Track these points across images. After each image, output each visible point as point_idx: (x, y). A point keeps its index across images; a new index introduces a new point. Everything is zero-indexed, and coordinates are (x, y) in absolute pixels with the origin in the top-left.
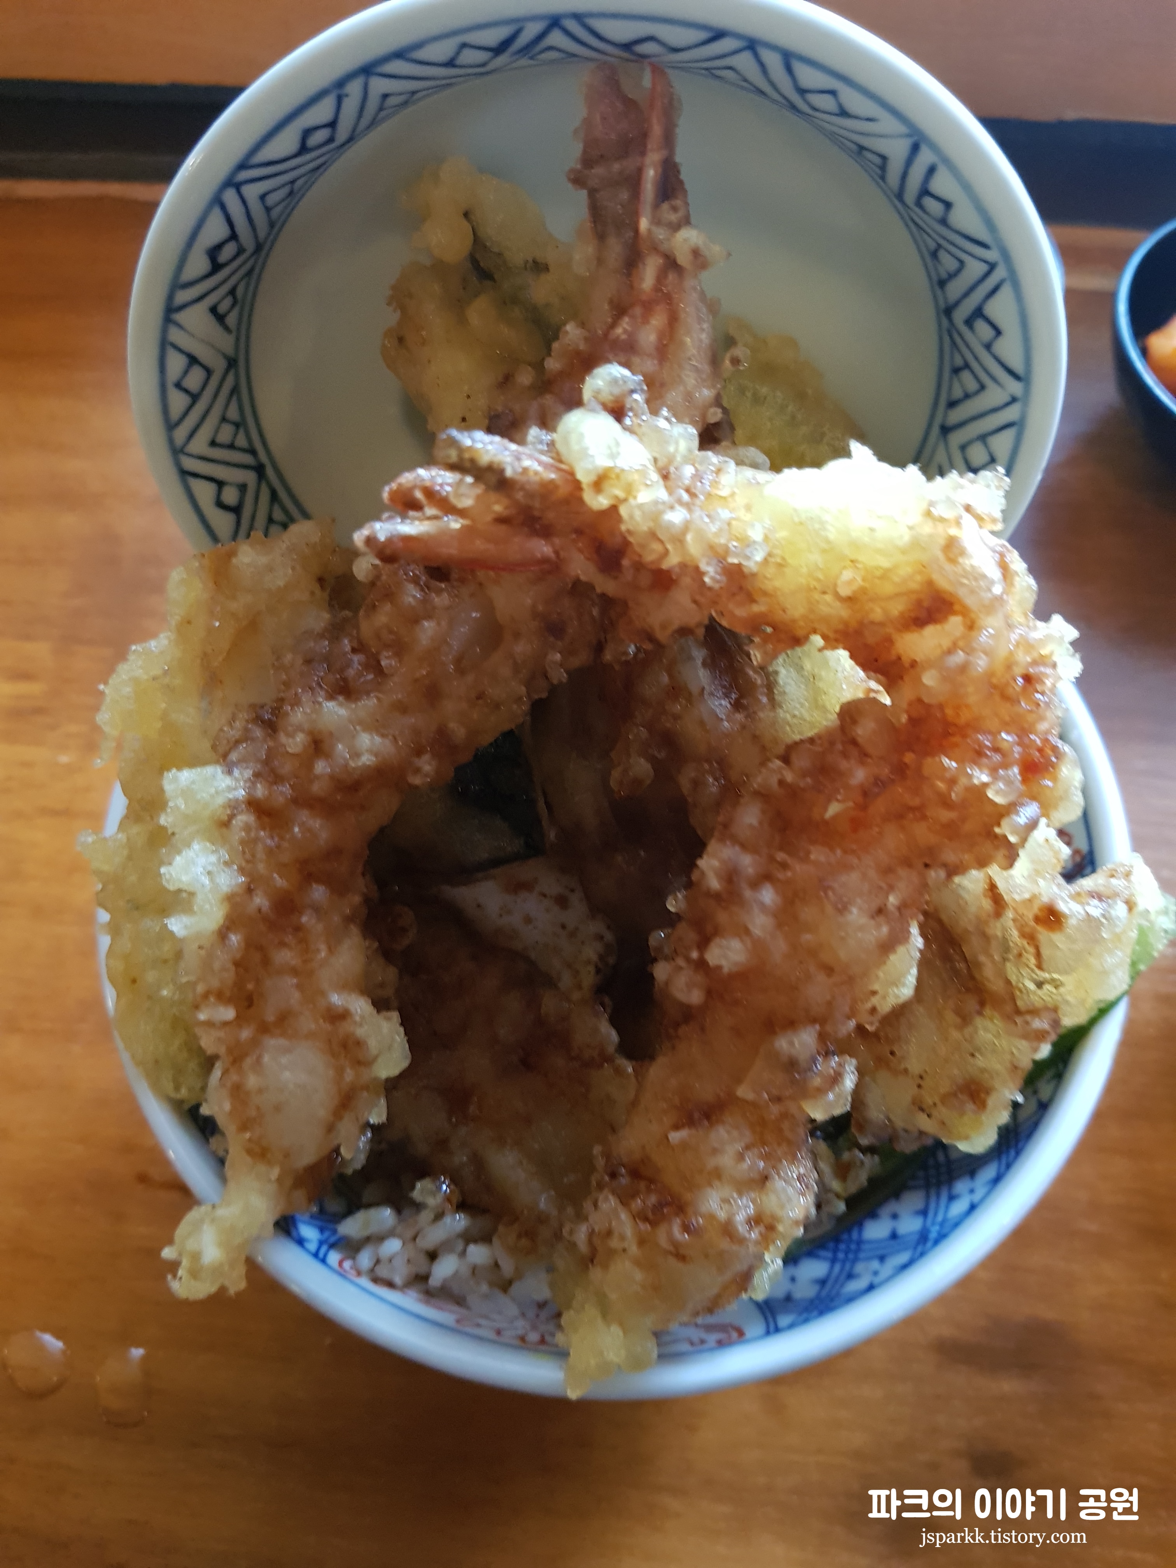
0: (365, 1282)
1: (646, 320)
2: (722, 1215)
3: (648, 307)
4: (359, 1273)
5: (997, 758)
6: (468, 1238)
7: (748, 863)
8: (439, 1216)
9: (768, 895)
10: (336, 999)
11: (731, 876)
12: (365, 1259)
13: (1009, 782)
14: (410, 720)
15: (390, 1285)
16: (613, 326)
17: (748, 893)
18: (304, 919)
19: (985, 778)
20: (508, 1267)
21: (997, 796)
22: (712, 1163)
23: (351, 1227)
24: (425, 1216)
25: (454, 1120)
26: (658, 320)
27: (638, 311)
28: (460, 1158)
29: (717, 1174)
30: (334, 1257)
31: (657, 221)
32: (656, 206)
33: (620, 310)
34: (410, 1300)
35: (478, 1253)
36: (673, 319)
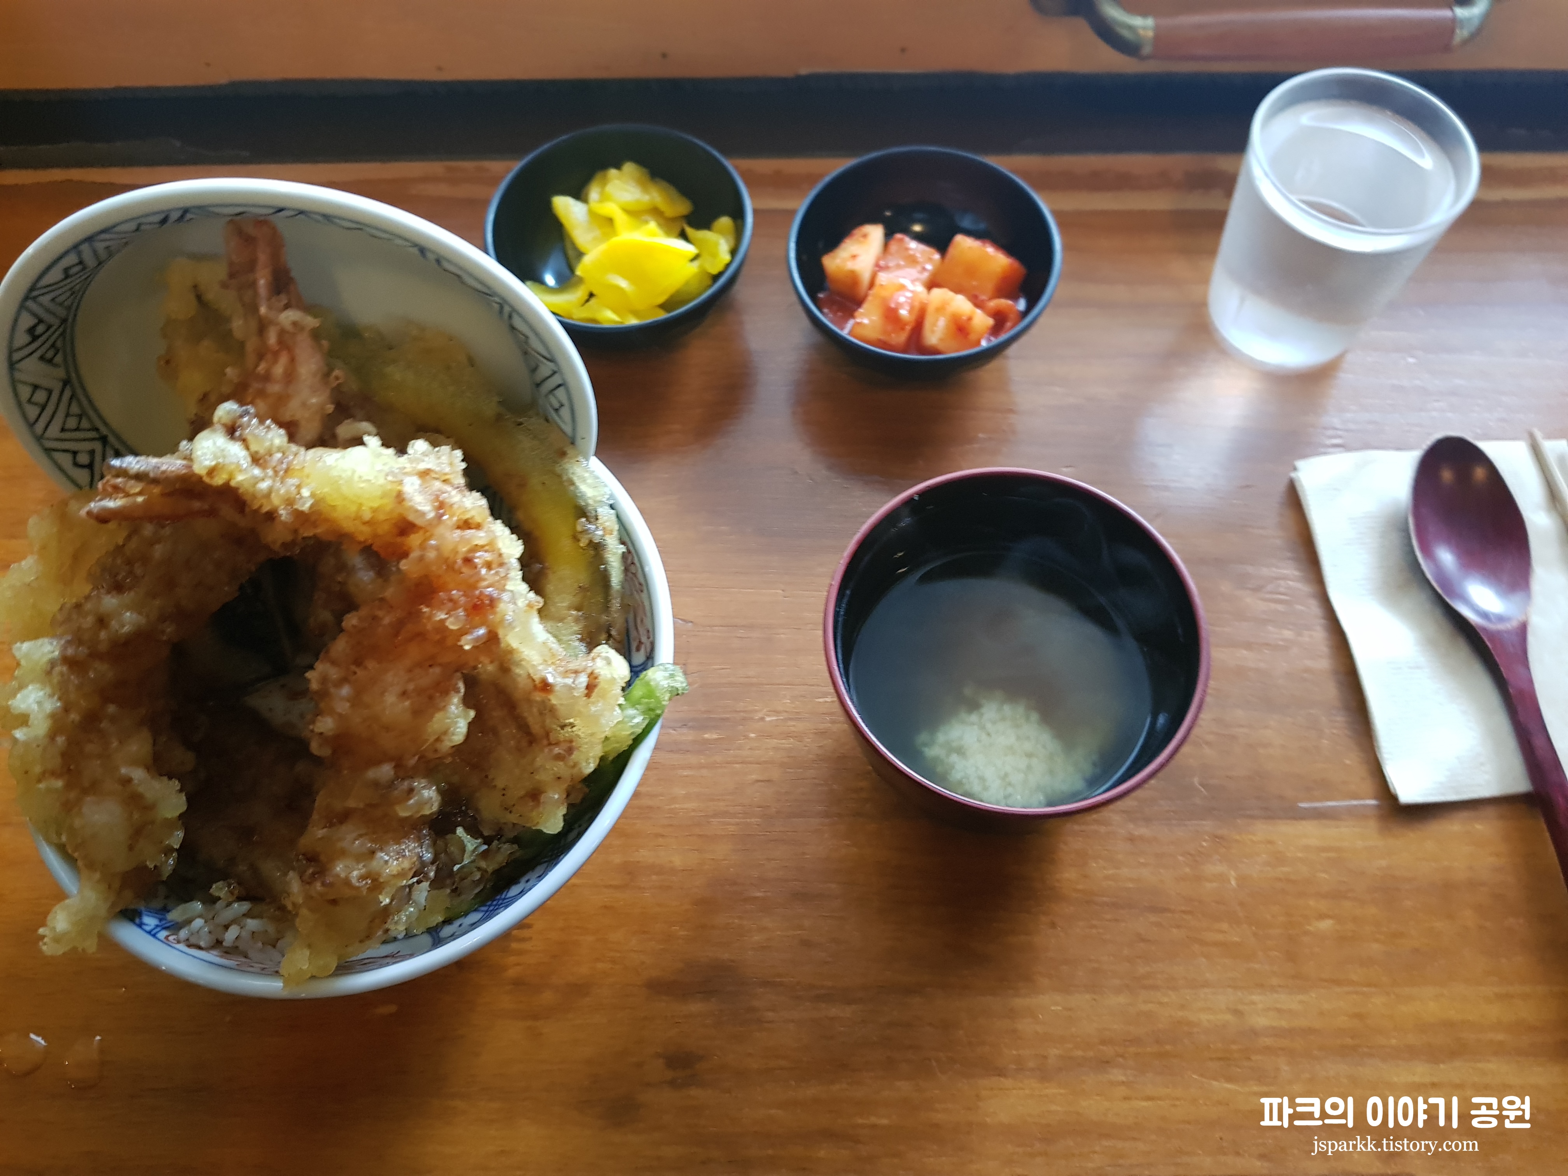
0: (181, 947)
1: (275, 361)
2: (343, 875)
3: (276, 354)
4: (179, 942)
5: (450, 605)
6: (247, 915)
7: (334, 673)
8: (229, 905)
9: (345, 691)
10: (123, 771)
11: (324, 680)
12: (183, 933)
13: (457, 617)
14: (157, 602)
15: (200, 948)
16: (257, 366)
17: (332, 690)
18: (102, 725)
19: (443, 616)
20: (271, 929)
21: (452, 625)
22: (340, 845)
23: (175, 915)
24: (219, 904)
25: (240, 845)
26: (283, 360)
27: (269, 356)
28: (242, 868)
29: (343, 853)
30: (163, 934)
31: (270, 308)
32: (269, 299)
33: (261, 357)
34: (212, 956)
35: (252, 924)
36: (292, 360)
